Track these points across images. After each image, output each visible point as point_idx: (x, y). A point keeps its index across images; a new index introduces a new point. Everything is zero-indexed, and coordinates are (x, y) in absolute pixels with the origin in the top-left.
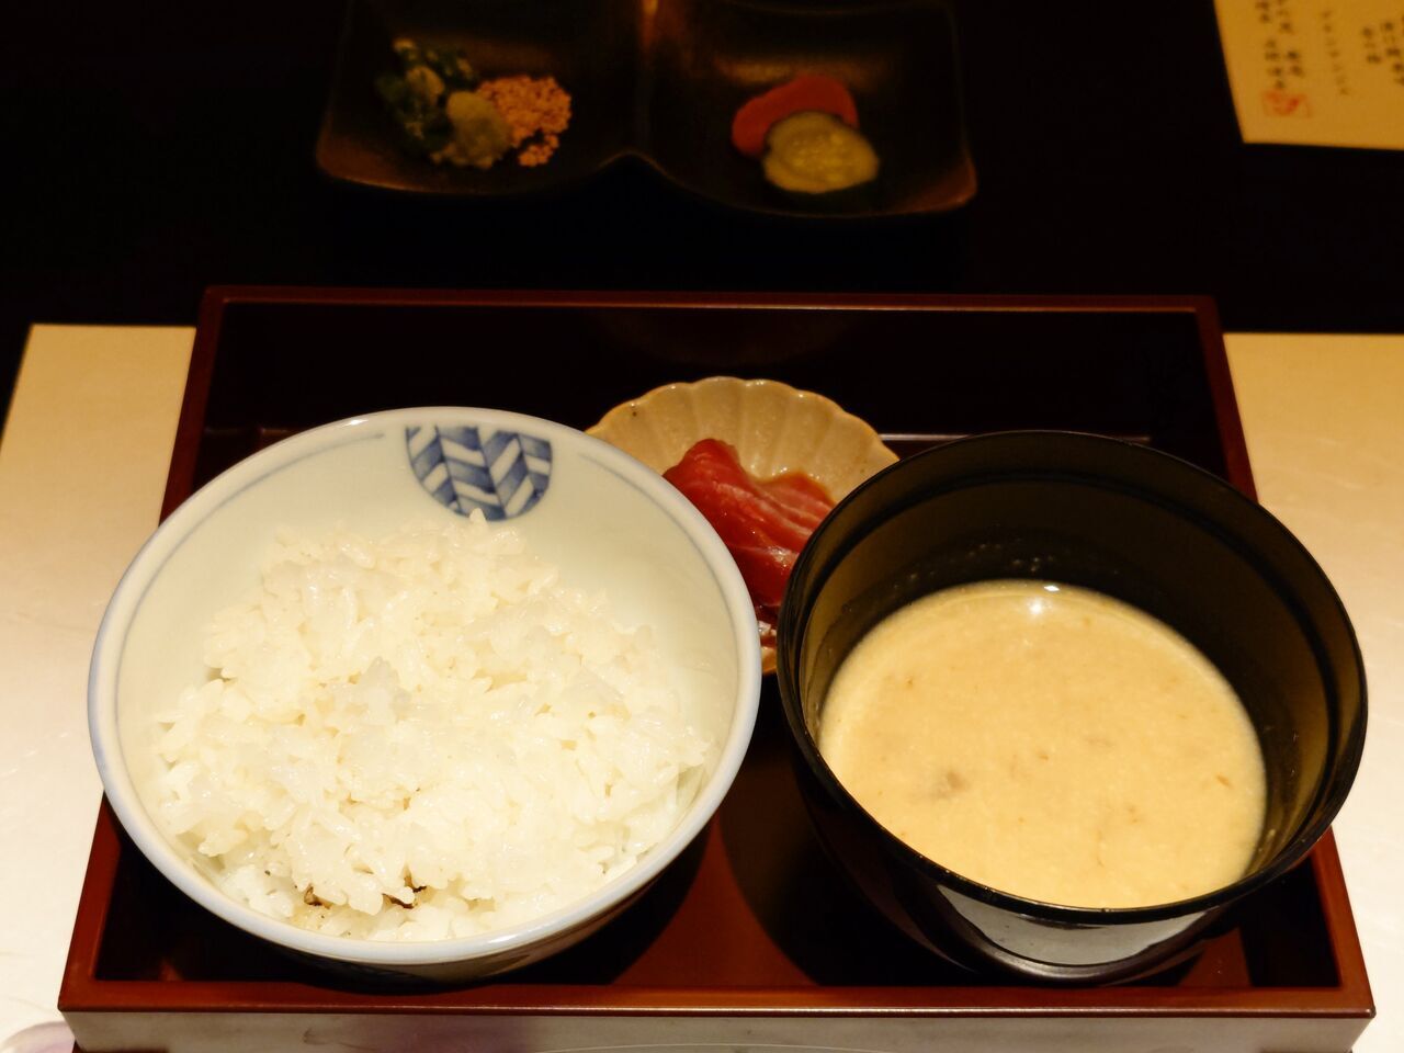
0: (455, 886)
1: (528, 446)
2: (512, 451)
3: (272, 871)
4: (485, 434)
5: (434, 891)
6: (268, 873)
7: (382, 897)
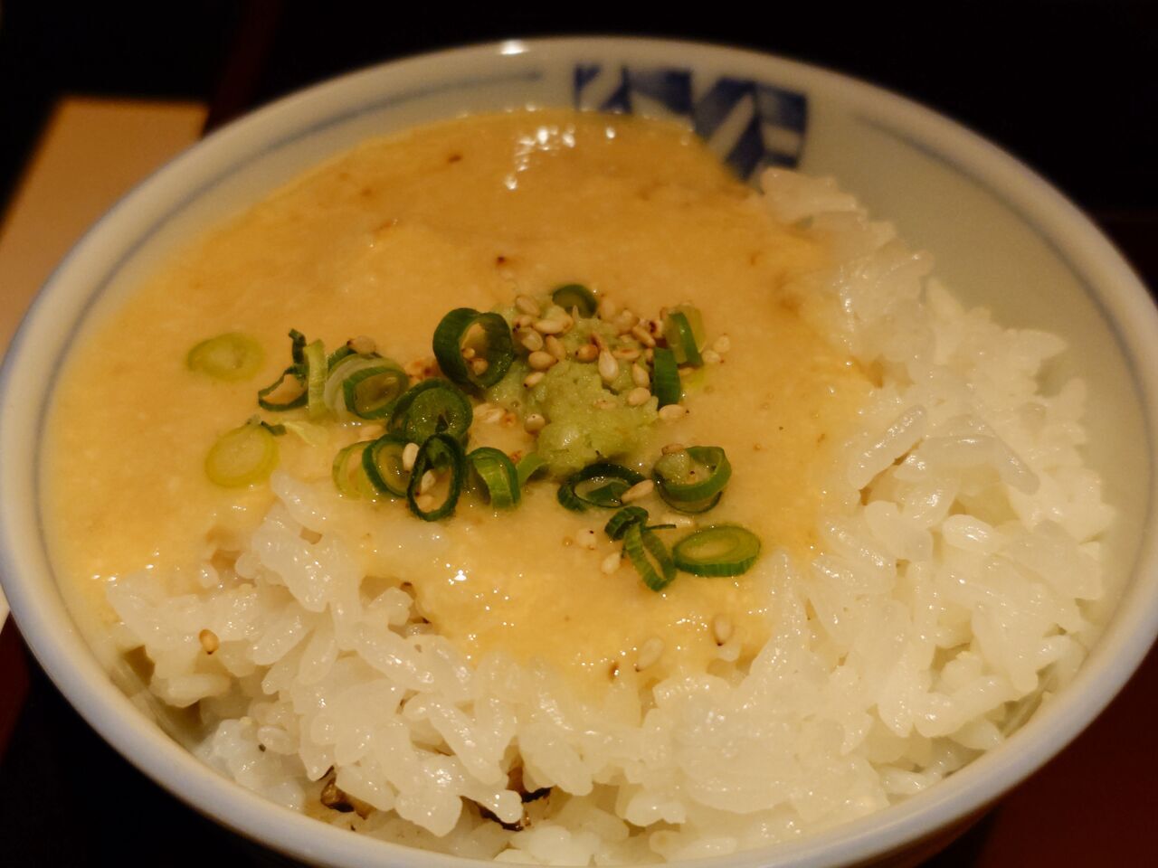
0: (606, 796)
1: (769, 105)
2: (741, 114)
3: (268, 744)
4: (703, 81)
5: (564, 797)
6: (262, 748)
7: (460, 804)
